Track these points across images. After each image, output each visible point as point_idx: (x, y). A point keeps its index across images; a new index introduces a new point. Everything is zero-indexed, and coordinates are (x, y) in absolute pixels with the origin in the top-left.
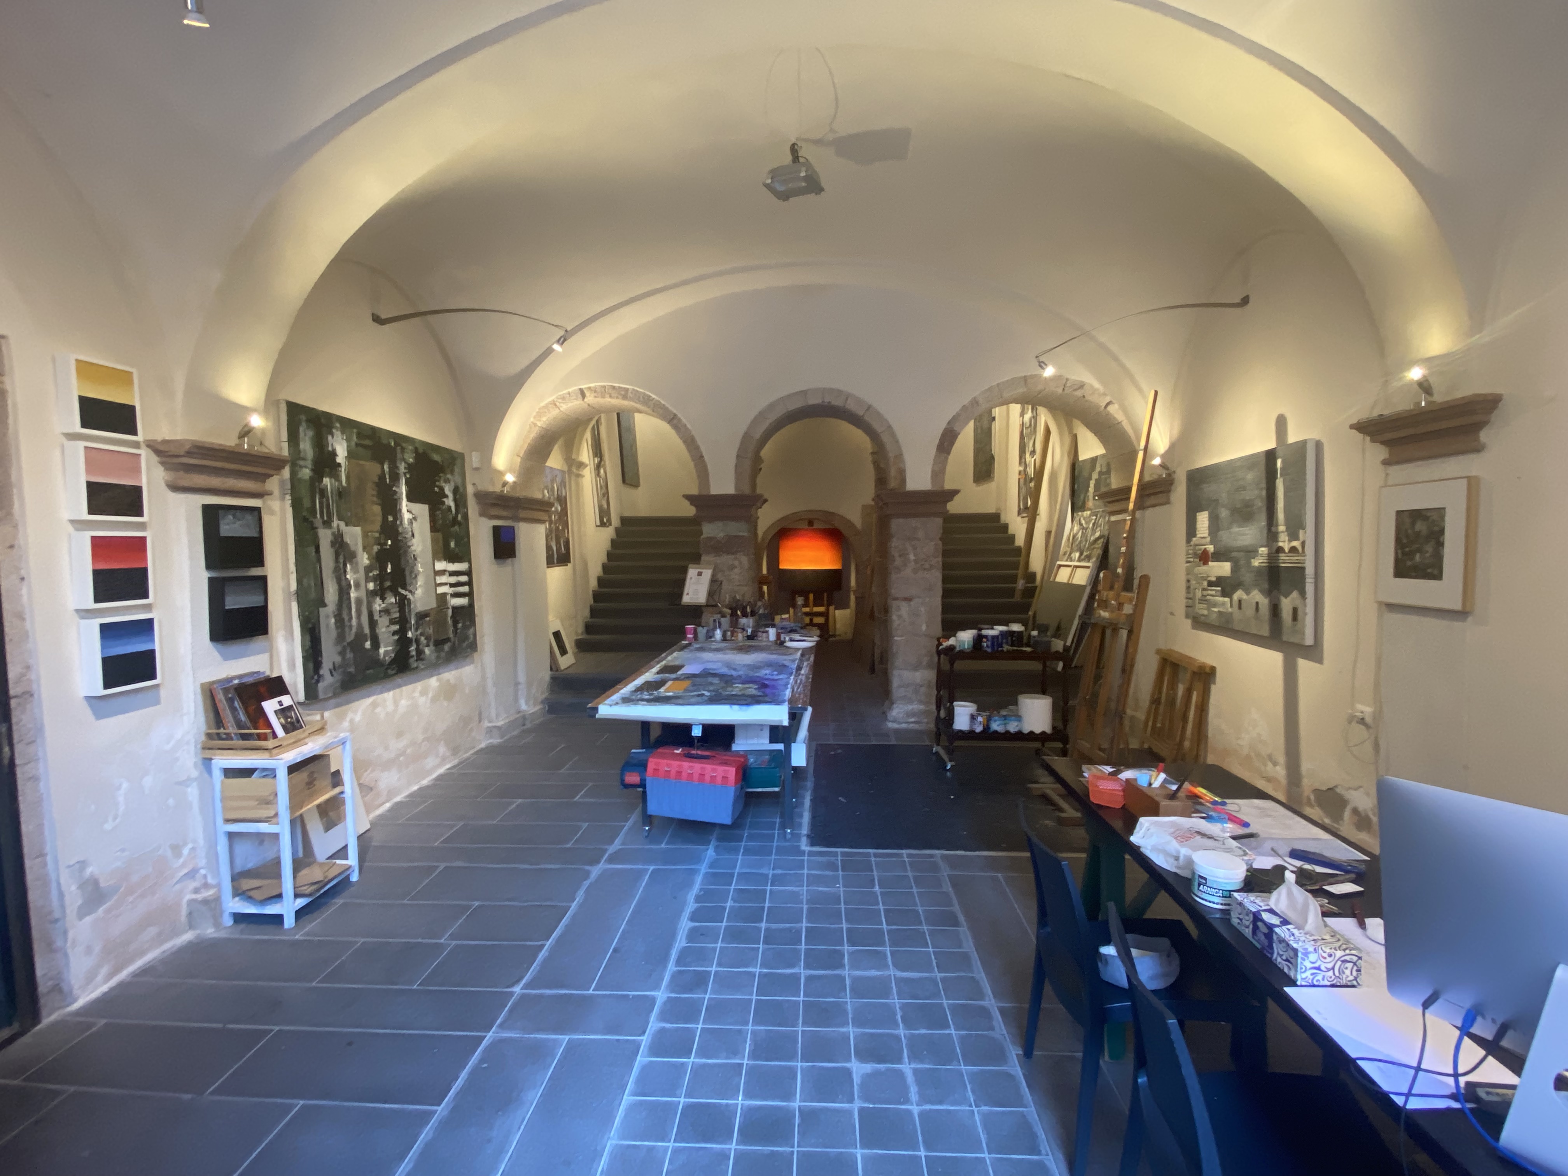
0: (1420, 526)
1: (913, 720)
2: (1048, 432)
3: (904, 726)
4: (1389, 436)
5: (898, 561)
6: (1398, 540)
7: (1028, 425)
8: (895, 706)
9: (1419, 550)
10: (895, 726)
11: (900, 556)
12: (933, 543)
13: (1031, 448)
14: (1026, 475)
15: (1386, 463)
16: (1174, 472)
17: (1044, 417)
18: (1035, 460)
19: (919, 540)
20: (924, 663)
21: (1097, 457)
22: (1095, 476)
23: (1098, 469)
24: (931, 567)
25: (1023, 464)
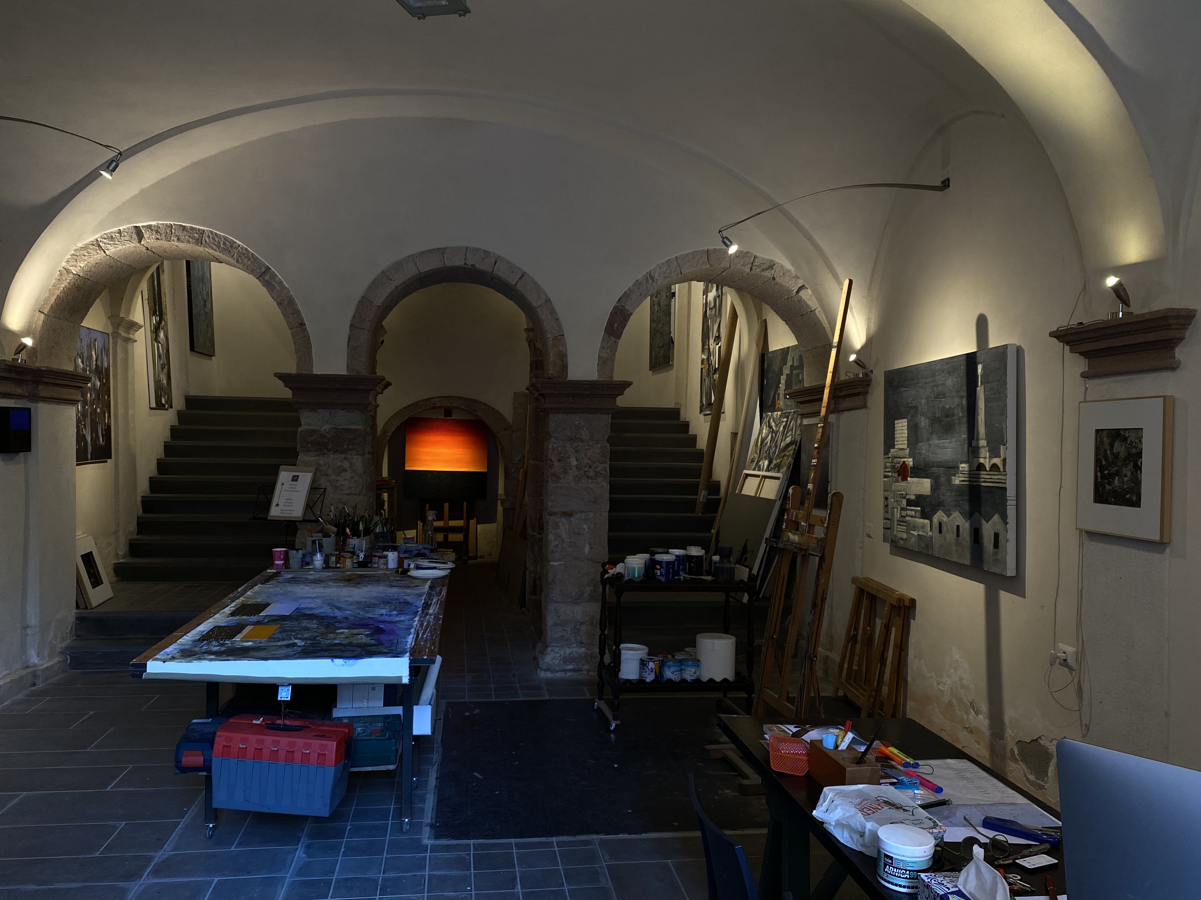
0: (1119, 448)
1: (570, 667)
2: (734, 316)
3: (559, 675)
4: (1087, 347)
5: (557, 467)
6: (1097, 461)
7: (712, 305)
8: (549, 649)
9: (1118, 473)
10: (549, 675)
11: (559, 460)
12: (599, 445)
13: (715, 333)
14: (709, 365)
15: (1084, 376)
16: (872, 372)
17: (730, 298)
18: (720, 347)
19: (582, 441)
20: (586, 595)
21: (789, 347)
22: (786, 371)
23: (789, 363)
24: (597, 474)
25: (706, 351)
